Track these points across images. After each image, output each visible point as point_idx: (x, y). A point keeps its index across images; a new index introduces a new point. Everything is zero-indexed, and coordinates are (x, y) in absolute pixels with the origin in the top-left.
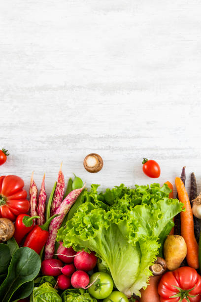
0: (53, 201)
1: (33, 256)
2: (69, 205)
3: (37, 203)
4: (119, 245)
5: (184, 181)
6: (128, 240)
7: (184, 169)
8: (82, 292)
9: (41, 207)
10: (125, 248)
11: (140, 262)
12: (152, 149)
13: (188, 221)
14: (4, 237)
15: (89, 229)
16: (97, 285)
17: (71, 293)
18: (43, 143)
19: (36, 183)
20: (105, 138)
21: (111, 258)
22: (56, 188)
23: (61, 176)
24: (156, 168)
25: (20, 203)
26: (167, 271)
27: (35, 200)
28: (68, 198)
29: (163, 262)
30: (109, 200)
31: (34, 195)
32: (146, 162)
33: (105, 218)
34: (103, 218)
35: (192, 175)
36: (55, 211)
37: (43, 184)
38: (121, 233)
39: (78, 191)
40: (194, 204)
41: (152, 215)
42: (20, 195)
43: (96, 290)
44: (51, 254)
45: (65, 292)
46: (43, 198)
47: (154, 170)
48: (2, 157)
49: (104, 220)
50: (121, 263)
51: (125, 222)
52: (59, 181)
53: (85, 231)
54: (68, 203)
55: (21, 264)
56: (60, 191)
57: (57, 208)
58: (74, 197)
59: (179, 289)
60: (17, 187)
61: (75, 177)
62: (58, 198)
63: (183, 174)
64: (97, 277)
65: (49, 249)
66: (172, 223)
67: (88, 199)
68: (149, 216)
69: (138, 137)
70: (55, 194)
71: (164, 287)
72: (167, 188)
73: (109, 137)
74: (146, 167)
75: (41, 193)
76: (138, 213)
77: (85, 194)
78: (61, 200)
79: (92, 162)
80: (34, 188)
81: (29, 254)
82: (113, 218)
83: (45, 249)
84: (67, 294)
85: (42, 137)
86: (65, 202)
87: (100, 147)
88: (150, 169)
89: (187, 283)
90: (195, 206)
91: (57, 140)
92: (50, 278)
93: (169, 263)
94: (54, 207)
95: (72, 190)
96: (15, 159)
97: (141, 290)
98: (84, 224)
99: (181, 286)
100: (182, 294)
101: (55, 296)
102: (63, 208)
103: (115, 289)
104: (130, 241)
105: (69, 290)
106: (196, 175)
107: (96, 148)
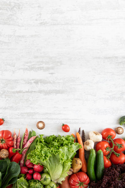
0: (23, 141)
1: (17, 166)
2: (31, 143)
3: (17, 142)
4: (55, 163)
5: (80, 134)
6: (60, 161)
7: (80, 129)
8: (37, 181)
9: (18, 144)
10: (58, 164)
11: (63, 170)
12: (65, 119)
13: (82, 152)
14: (5, 157)
15: (44, 157)
16: (45, 179)
17: (32, 182)
18: (19, 115)
19: (16, 133)
20: (46, 114)
21: (52, 168)
22: (25, 135)
23: (27, 130)
24: (68, 128)
25: (10, 142)
26: (73, 173)
27: (15, 140)
28: (30, 140)
29: (72, 170)
30: (48, 142)
31: (15, 138)
32: (64, 125)
33: (50, 152)
34: (49, 152)
35: (83, 131)
36: (24, 146)
37: (19, 133)
38: (56, 158)
39: (35, 137)
40: (84, 144)
41: (69, 150)
42: (11, 139)
43: (44, 181)
44: (23, 164)
45: (30, 181)
46: (19, 140)
47: (67, 129)
48: (2, 122)
49: (50, 153)
50: (56, 170)
51: (59, 154)
52: (26, 132)
53: (43, 158)
54: (30, 142)
55: (12, 168)
56: (26, 137)
57: (25, 144)
58: (32, 140)
59: (79, 182)
60: (9, 136)
61: (33, 131)
62: (25, 140)
63: (79, 131)
64: (45, 176)
65: (22, 162)
66: (76, 152)
67: (39, 141)
68: (67, 151)
69: (60, 114)
70: (24, 138)
71: (72, 180)
72: (73, 137)
73: (47, 113)
74: (64, 127)
75: (19, 138)
76: (63, 149)
77: (38, 139)
78: (27, 141)
79: (41, 125)
80: (15, 136)
81: (16, 165)
82: (53, 152)
83: (20, 162)
84: (31, 182)
85: (19, 113)
86: (29, 142)
87: (43, 118)
88: (65, 128)
89: (83, 179)
90: (85, 146)
91: (25, 114)
92: (23, 175)
93: (74, 170)
94: (24, 144)
95: (31, 137)
96: (7, 122)
97: (62, 182)
98: (42, 155)
99: (80, 181)
100: (80, 184)
101: (26, 183)
102: (28, 144)
103: (51, 181)
104: (61, 162)
105: (32, 180)
106: (85, 131)
107: (41, 118)
